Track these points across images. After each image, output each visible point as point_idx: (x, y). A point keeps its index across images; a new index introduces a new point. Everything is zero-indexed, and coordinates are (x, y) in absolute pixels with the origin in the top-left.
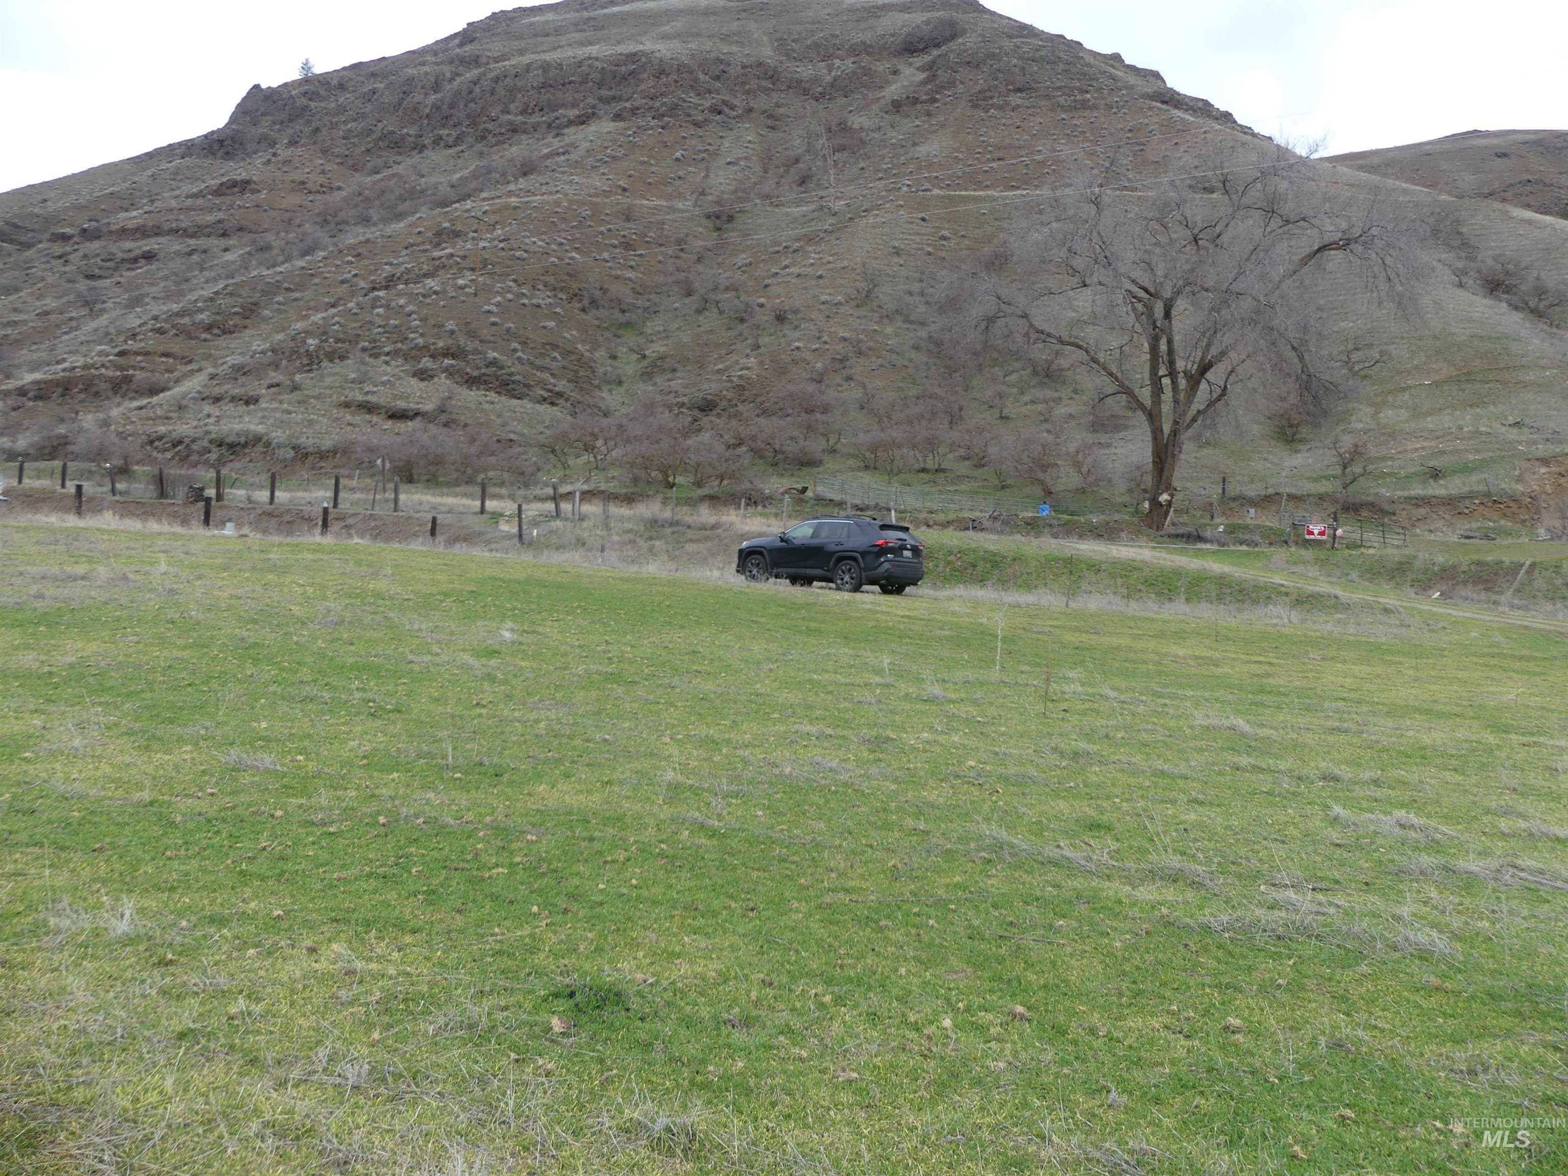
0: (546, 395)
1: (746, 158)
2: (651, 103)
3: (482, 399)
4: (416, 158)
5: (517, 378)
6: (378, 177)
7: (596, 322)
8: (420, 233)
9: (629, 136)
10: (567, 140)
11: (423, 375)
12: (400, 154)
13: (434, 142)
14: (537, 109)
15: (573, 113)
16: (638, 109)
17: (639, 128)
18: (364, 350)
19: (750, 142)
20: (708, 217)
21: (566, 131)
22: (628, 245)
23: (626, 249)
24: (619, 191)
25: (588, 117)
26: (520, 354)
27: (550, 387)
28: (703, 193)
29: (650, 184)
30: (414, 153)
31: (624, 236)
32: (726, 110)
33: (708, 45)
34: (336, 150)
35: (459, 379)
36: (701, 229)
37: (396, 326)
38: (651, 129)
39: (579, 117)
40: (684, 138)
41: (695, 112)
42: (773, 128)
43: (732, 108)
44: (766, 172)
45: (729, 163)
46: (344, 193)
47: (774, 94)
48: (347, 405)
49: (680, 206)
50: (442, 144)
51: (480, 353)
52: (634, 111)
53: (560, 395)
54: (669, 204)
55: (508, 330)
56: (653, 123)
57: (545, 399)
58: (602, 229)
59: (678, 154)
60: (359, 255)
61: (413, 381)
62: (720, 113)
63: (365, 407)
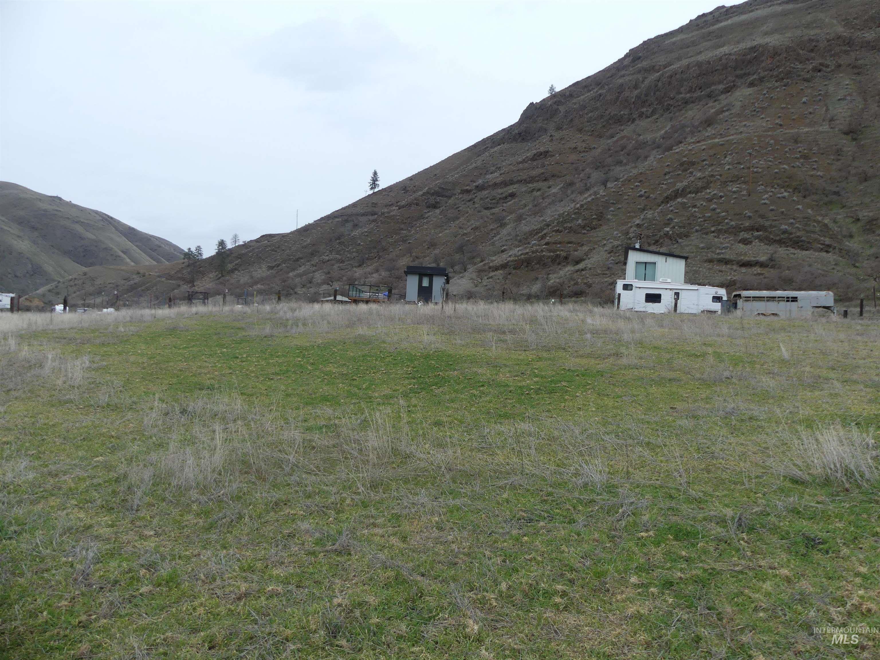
0: (821, 247)
1: (849, 95)
2: (771, 73)
3: (787, 252)
4: (633, 126)
5: (803, 238)
6: (615, 139)
7: (814, 203)
8: (668, 165)
9: (765, 94)
10: (724, 103)
11: (746, 242)
12: (622, 125)
13: (639, 116)
14: (697, 88)
15: (721, 87)
16: (763, 78)
17: (769, 88)
18: (697, 231)
19: (847, 85)
20: (846, 133)
21: (720, 98)
22: (805, 157)
23: (804, 159)
24: (778, 127)
25: (732, 88)
26: (797, 225)
27: (822, 242)
28: (832, 120)
29: (794, 119)
30: (629, 123)
31: (800, 152)
32: (824, 69)
33: (799, 33)
34: (587, 129)
35: (767, 242)
36: (845, 141)
37: (710, 217)
38: (777, 88)
39: (725, 88)
40: (802, 89)
41: (802, 73)
42: (858, 74)
43: (827, 66)
44: (865, 100)
45: (839, 100)
46: (599, 150)
47: (852, 53)
48: (710, 261)
49: (821, 129)
50: (644, 116)
51: (775, 227)
52: (761, 80)
53: (829, 246)
54: (813, 129)
55: (782, 212)
56: (777, 84)
57: (822, 249)
58: (786, 149)
59: (804, 99)
60: (640, 181)
61: (742, 246)
62: (819, 71)
63: (722, 261)
